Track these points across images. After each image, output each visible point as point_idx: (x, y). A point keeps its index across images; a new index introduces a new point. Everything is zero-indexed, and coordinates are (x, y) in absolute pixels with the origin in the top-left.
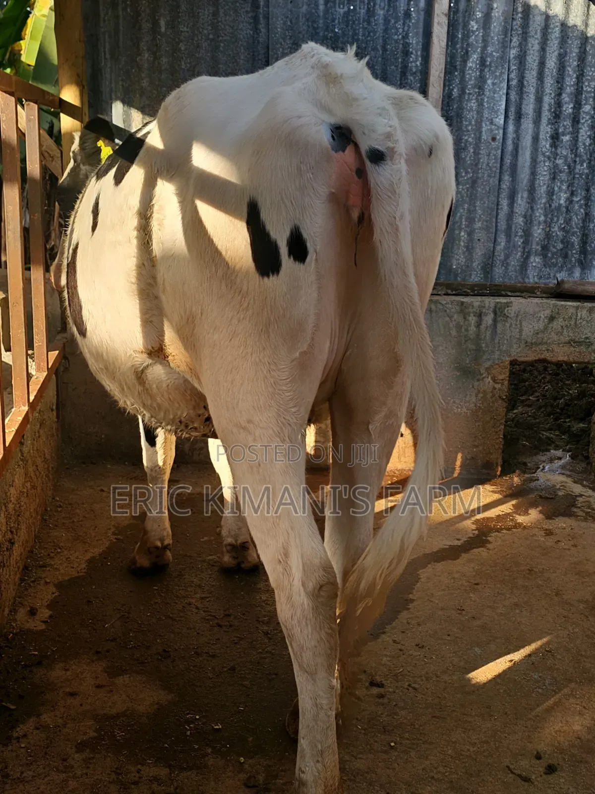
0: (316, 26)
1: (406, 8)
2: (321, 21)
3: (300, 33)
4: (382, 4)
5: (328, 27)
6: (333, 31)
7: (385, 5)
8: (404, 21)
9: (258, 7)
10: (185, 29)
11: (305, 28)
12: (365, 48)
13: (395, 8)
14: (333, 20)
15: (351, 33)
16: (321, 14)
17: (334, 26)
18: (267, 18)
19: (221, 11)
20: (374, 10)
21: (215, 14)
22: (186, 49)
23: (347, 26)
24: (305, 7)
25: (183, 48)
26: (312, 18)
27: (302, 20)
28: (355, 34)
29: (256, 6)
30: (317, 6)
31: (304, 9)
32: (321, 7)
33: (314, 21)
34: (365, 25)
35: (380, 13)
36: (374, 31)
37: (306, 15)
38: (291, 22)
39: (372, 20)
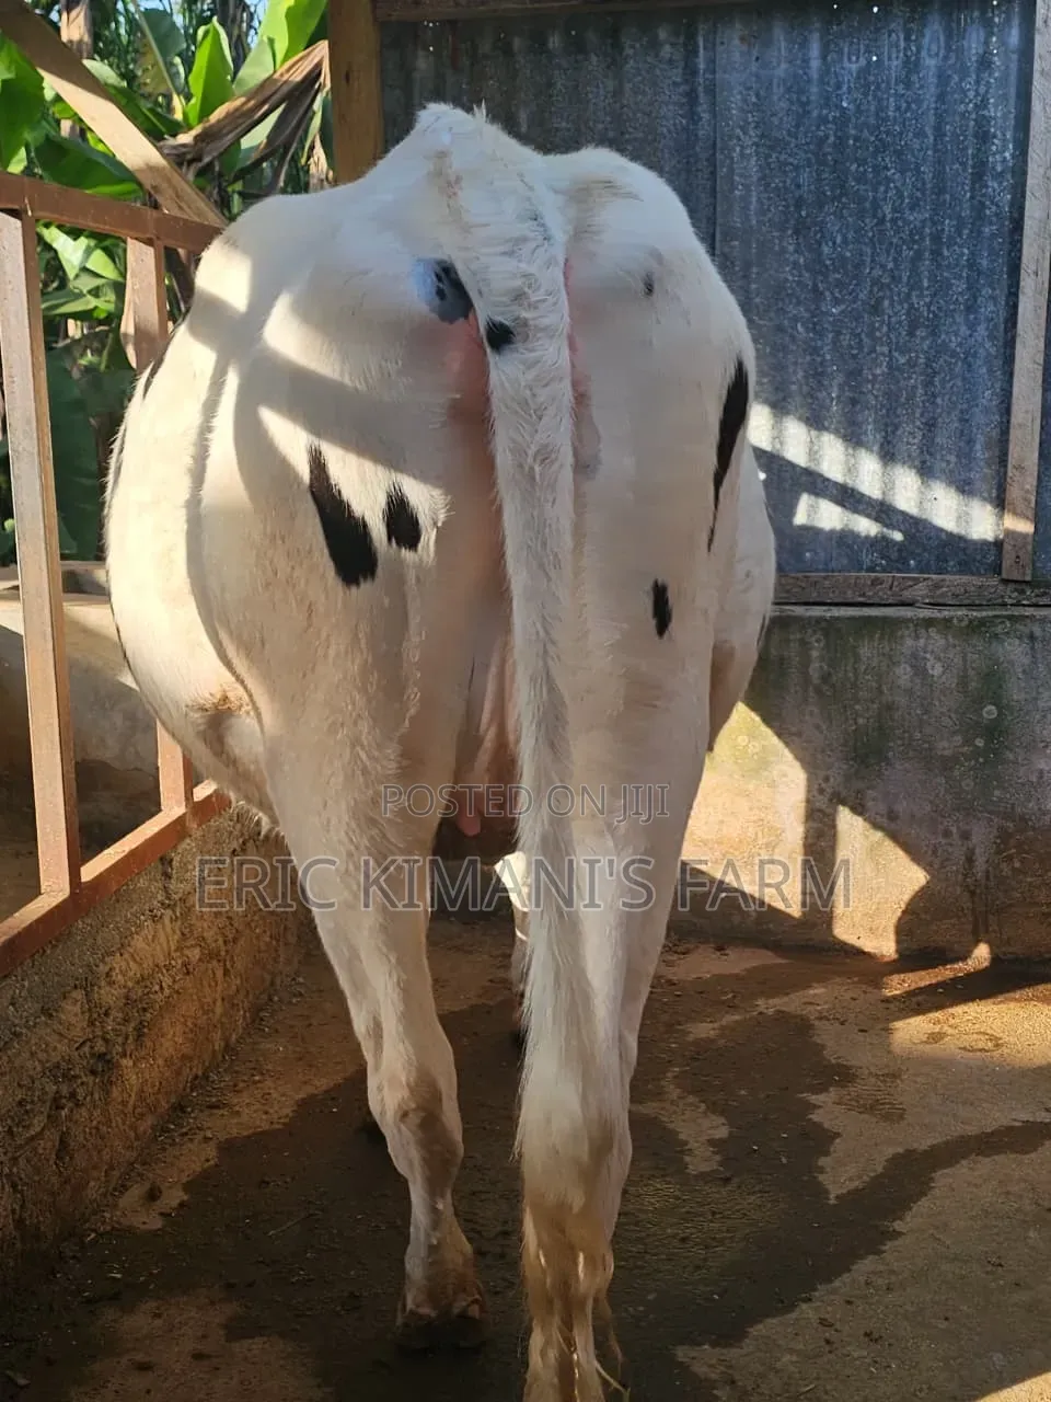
0: (804, 99)
1: (981, 51)
2: (814, 89)
3: (773, 115)
4: (934, 48)
5: (828, 99)
6: (839, 107)
7: (939, 48)
8: (978, 76)
9: (694, 73)
10: (564, 124)
11: (784, 105)
12: (901, 133)
13: (960, 51)
14: (839, 87)
15: (873, 108)
16: (815, 76)
17: (840, 97)
18: (711, 90)
19: (628, 86)
20: (918, 59)
21: (618, 93)
23: (866, 95)
24: (784, 66)
26: (797, 86)
27: (778, 91)
28: (881, 109)
29: (691, 72)
30: (806, 61)
31: (782, 70)
32: (815, 64)
33: (801, 91)
34: (901, 89)
35: (930, 63)
36: (918, 100)
37: (785, 81)
38: (758, 96)
39: (915, 78)
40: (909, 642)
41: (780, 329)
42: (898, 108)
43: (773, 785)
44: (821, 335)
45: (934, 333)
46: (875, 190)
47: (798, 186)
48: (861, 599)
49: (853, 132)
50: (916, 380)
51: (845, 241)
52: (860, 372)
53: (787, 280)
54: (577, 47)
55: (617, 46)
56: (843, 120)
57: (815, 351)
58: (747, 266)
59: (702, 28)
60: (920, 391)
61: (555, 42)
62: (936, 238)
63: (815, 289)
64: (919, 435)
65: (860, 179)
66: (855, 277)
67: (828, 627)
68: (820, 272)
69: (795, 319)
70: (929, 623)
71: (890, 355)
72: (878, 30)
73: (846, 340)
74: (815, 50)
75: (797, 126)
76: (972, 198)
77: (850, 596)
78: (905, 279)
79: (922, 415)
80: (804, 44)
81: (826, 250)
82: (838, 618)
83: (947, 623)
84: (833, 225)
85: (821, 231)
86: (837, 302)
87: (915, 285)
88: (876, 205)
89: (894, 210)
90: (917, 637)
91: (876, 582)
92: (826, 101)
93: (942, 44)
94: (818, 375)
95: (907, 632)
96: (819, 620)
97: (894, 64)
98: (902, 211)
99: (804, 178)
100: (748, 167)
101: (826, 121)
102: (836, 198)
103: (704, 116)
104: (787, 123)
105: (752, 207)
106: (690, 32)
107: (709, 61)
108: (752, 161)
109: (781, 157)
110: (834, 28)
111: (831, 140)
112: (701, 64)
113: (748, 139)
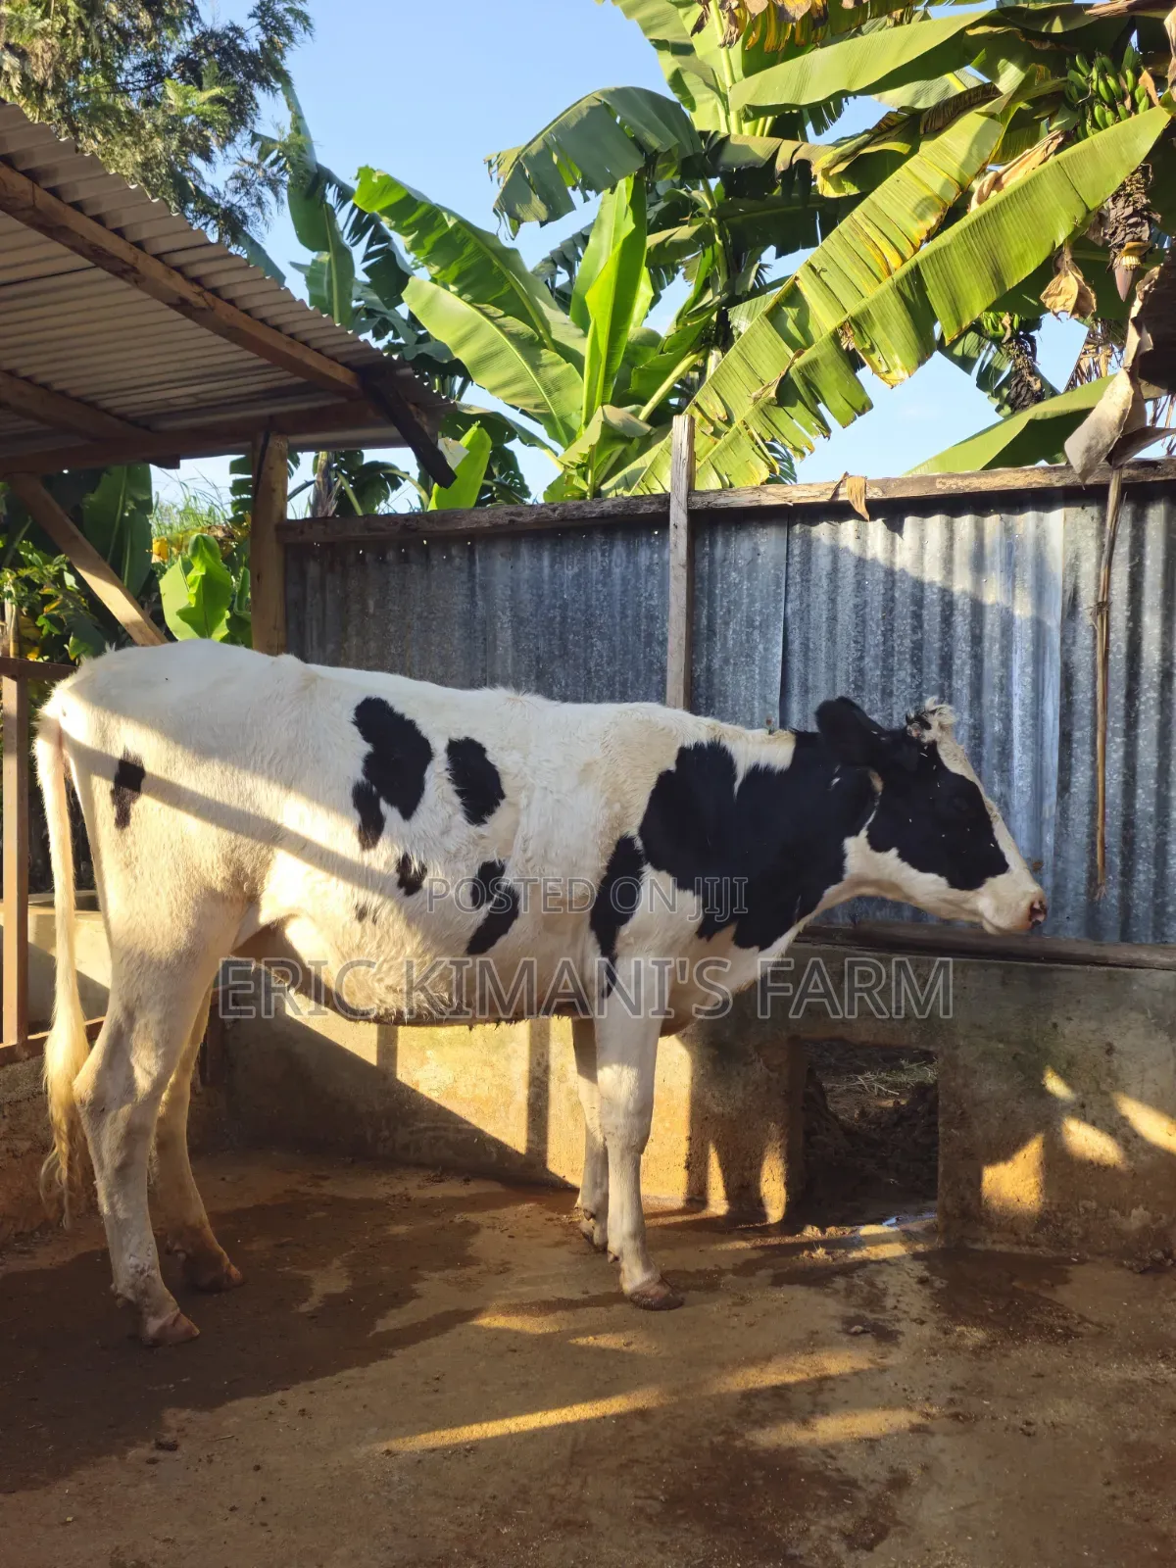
0: (540, 592)
1: (648, 563)
2: (546, 587)
3: (521, 603)
4: (619, 561)
6: (562, 597)
7: (622, 561)
8: (646, 579)
10: (396, 608)
11: (529, 596)
12: (600, 615)
13: (636, 564)
14: (562, 585)
15: (583, 598)
16: (546, 579)
17: (562, 591)
18: (484, 587)
19: (434, 584)
20: (610, 569)
21: (429, 588)
22: (396, 631)
23: (578, 591)
24: (527, 572)
25: (392, 630)
26: (536, 584)
27: (524, 587)
28: (588, 599)
29: (472, 576)
30: (541, 569)
31: (526, 574)
32: (546, 571)
33: (539, 588)
34: (600, 587)
35: (617, 571)
36: (610, 594)
37: (528, 581)
38: (512, 591)
39: (608, 580)
42: (598, 600)
43: (508, 1058)
46: (586, 651)
47: (538, 648)
49: (570, 614)
51: (567, 685)
54: (405, 559)
55: (428, 562)
56: (564, 607)
59: (479, 548)
61: (391, 556)
65: (576, 644)
72: (585, 550)
74: (546, 562)
75: (537, 611)
76: (645, 657)
80: (540, 559)
84: (560, 674)
85: (552, 677)
88: (586, 661)
89: (597, 665)
92: (555, 594)
93: (624, 558)
97: (595, 572)
98: (602, 666)
99: (541, 643)
100: (505, 636)
101: (554, 607)
102: (561, 656)
103: (480, 603)
104: (530, 608)
105: (509, 661)
106: (471, 551)
107: (482, 568)
108: (510, 631)
109: (527, 630)
110: (558, 548)
111: (558, 619)
112: (478, 570)
113: (505, 619)
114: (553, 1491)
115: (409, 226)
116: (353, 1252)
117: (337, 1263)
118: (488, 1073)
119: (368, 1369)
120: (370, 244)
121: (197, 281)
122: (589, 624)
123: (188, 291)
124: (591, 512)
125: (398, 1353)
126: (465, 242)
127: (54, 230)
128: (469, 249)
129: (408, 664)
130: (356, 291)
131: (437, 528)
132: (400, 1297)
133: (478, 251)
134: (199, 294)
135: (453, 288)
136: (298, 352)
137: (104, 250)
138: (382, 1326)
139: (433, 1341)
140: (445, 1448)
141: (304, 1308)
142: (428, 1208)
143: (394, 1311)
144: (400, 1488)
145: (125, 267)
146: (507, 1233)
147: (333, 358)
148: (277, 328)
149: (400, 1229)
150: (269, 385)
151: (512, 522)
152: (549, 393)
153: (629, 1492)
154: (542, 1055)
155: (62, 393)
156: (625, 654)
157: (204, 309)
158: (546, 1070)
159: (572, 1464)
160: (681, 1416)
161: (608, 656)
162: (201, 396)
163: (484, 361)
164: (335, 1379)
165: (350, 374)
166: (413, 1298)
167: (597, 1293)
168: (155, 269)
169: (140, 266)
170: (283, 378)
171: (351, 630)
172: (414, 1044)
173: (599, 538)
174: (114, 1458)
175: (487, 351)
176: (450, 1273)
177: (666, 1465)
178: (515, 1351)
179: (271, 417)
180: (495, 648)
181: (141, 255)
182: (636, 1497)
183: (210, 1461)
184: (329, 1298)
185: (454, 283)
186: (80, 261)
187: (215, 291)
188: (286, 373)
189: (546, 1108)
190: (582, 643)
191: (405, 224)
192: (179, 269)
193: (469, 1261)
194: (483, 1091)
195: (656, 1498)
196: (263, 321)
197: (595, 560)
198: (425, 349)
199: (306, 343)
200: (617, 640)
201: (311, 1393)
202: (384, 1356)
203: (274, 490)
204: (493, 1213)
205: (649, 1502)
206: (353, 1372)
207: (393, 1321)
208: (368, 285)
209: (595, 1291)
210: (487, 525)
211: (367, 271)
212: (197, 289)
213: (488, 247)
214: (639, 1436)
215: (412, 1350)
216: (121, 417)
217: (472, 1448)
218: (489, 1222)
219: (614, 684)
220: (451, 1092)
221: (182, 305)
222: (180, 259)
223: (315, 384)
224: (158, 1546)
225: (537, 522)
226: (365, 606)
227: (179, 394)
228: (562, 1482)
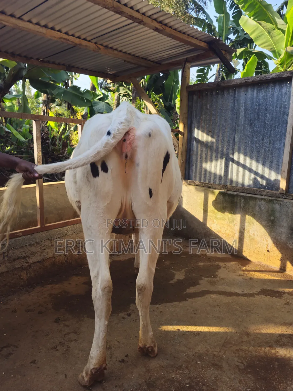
0: (253, 101)
1: (285, 92)
2: (255, 100)
3: (247, 104)
5: (257, 101)
6: (259, 102)
7: (277, 91)
8: (284, 96)
9: (235, 98)
10: (214, 107)
12: (270, 107)
13: (282, 92)
14: (259, 99)
15: (265, 103)
16: (255, 97)
17: (259, 101)
18: (237, 100)
19: (224, 100)
20: (274, 94)
22: (214, 113)
23: (264, 101)
24: (250, 96)
26: (252, 99)
27: (248, 100)
28: (266, 103)
29: (234, 97)
30: (254, 94)
32: (255, 95)
33: (253, 100)
34: (270, 99)
35: (276, 94)
36: (273, 101)
37: (250, 98)
38: (245, 101)
39: (273, 97)
40: (258, 202)
41: (246, 143)
42: (269, 103)
43: (234, 225)
44: (253, 144)
45: (273, 144)
46: (264, 118)
47: (251, 117)
48: (254, 193)
49: (261, 107)
50: (269, 153)
51: (258, 127)
52: (260, 151)
53: (248, 134)
54: (217, 94)
55: (223, 93)
56: (259, 105)
57: (252, 147)
58: (241, 131)
59: (237, 89)
60: (270, 155)
61: (214, 93)
62: (275, 127)
63: (252, 135)
64: (269, 164)
65: (262, 116)
66: (260, 134)
67: (244, 197)
68: (254, 133)
69: (249, 141)
70: (262, 199)
71: (265, 149)
72: (267, 89)
73: (257, 145)
75: (251, 106)
76: (282, 119)
77: (252, 192)
78: (269, 134)
79: (270, 160)
80: (253, 92)
81: (255, 128)
82: (246, 196)
83: (265, 200)
84: (257, 124)
85: (254, 125)
86: (256, 138)
87: (270, 136)
88: (264, 120)
89: (267, 121)
90: (260, 201)
91: (257, 190)
92: (257, 102)
93: (278, 91)
94: (252, 151)
95: (258, 200)
96: (243, 196)
97: (269, 95)
98: (269, 122)
99: (252, 116)
100: (242, 114)
101: (256, 105)
102: (257, 119)
103: (236, 105)
104: (250, 106)
105: (243, 121)
106: (235, 90)
107: (238, 95)
108: (243, 113)
109: (248, 112)
110: (259, 88)
111: (257, 109)
112: (236, 96)
113: (243, 109)
114: (216, 353)
115: (241, 2)
116: (188, 268)
117: (183, 271)
118: (229, 228)
119: (181, 303)
120: (234, 10)
121: (160, 22)
122: (266, 110)
123: (158, 26)
124: (269, 78)
125: (189, 300)
126: (256, 5)
127: (121, 13)
128: (257, 7)
129: (216, 122)
130: (230, 23)
131: (226, 85)
132: (195, 283)
133: (260, 7)
134: (161, 26)
135: (252, 18)
136: (190, 39)
137: (134, 17)
138: (188, 291)
139: (199, 298)
140: (191, 332)
141: (171, 282)
142: (210, 259)
143: (192, 287)
144: (177, 341)
145: (140, 21)
146: (227, 270)
147: (201, 40)
148: (184, 33)
149: (201, 264)
150: (186, 49)
151: (246, 82)
152: (275, 44)
153: (236, 359)
154: (243, 226)
155: (138, 57)
156: (276, 118)
157: (162, 30)
158: (244, 229)
159: (223, 346)
160: (259, 338)
161: (271, 119)
162: (170, 54)
163: (258, 38)
164: (172, 304)
165: (205, 44)
166: (198, 285)
167: (246, 293)
168: (148, 20)
169: (144, 20)
170: (189, 47)
171: (203, 113)
172: (211, 218)
173: (271, 85)
174: (116, 315)
175: (259, 35)
176: (210, 279)
177: (250, 353)
178: (219, 306)
179: (187, 58)
180: (239, 117)
181: (144, 17)
182: (238, 362)
183: (136, 321)
184: (178, 280)
185: (253, 16)
186: (130, 21)
187: (166, 25)
188: (189, 46)
189: (243, 239)
190: (264, 115)
191: (240, 2)
192: (155, 20)
193: (215, 276)
194: (228, 232)
195: (243, 364)
196: (180, 32)
197: (270, 91)
198: (245, 36)
199: (192, 37)
200: (274, 114)
201: (165, 307)
202: (186, 300)
203: (186, 78)
204: (225, 263)
205: (241, 364)
206: (176, 303)
207: (191, 290)
208: (233, 21)
209: (246, 292)
210: (239, 83)
211: (233, 17)
212: (160, 25)
213: (262, 5)
214: (244, 341)
215: (193, 300)
216: (153, 61)
217: (198, 334)
218: (224, 266)
219: (272, 127)
220: (220, 231)
221: (156, 30)
222: (155, 16)
223: (197, 48)
224: (116, 343)
225: (252, 82)
226: (207, 106)
227: (165, 54)
228: (218, 351)
